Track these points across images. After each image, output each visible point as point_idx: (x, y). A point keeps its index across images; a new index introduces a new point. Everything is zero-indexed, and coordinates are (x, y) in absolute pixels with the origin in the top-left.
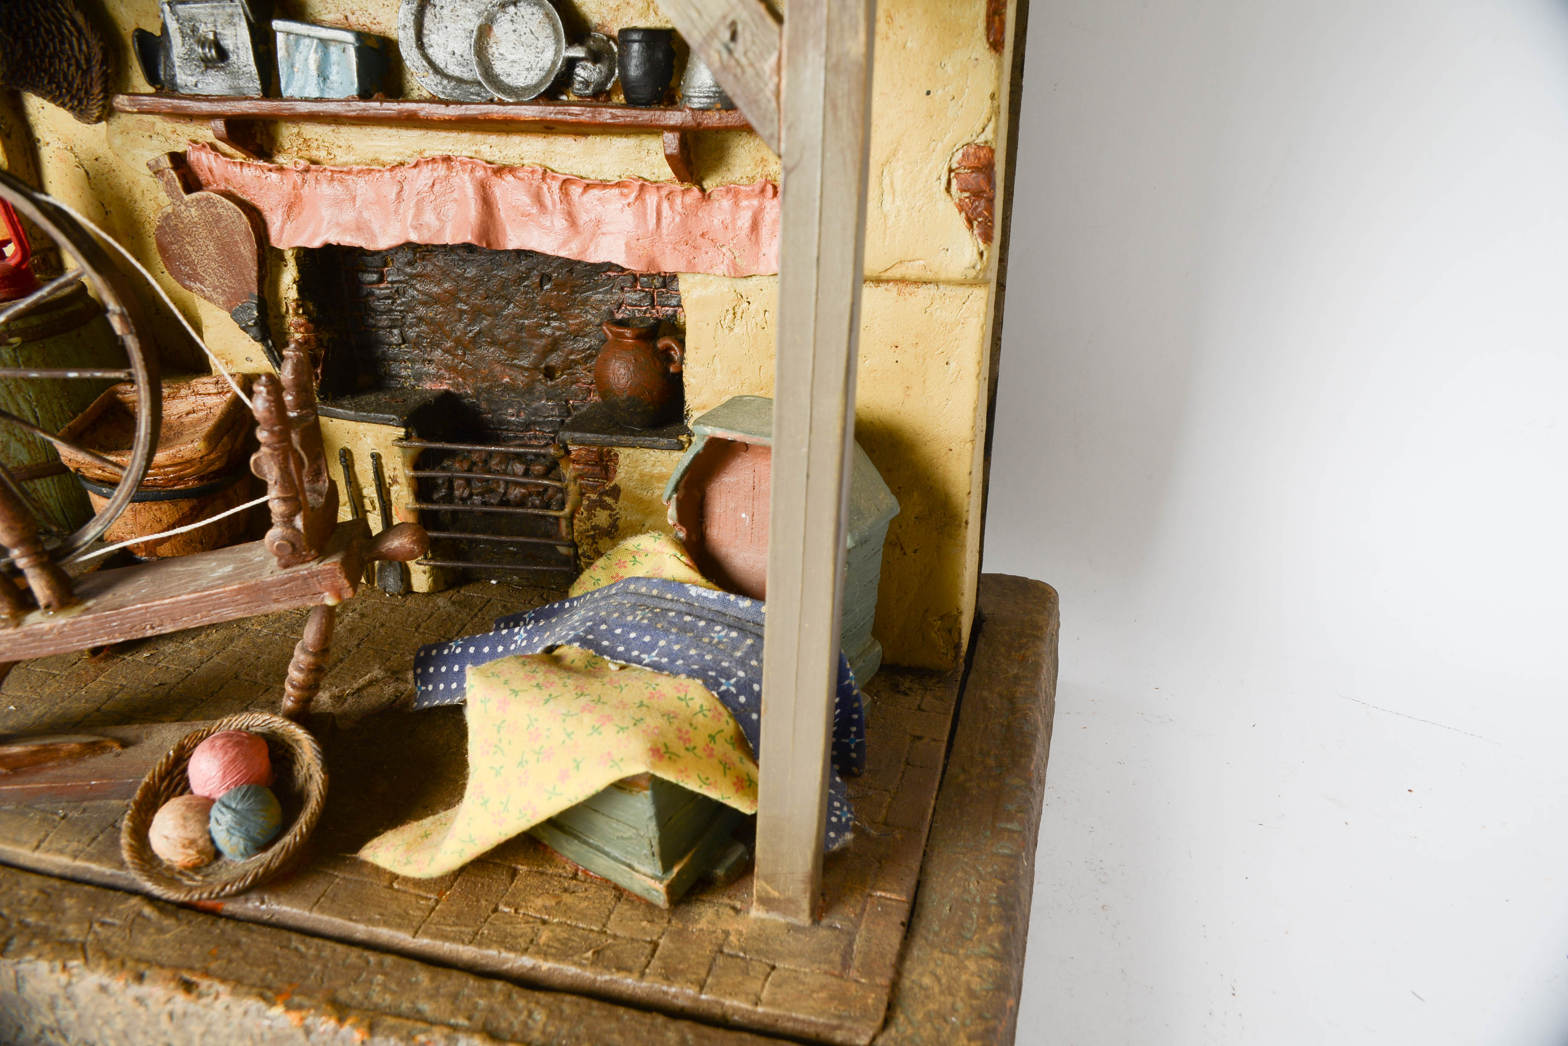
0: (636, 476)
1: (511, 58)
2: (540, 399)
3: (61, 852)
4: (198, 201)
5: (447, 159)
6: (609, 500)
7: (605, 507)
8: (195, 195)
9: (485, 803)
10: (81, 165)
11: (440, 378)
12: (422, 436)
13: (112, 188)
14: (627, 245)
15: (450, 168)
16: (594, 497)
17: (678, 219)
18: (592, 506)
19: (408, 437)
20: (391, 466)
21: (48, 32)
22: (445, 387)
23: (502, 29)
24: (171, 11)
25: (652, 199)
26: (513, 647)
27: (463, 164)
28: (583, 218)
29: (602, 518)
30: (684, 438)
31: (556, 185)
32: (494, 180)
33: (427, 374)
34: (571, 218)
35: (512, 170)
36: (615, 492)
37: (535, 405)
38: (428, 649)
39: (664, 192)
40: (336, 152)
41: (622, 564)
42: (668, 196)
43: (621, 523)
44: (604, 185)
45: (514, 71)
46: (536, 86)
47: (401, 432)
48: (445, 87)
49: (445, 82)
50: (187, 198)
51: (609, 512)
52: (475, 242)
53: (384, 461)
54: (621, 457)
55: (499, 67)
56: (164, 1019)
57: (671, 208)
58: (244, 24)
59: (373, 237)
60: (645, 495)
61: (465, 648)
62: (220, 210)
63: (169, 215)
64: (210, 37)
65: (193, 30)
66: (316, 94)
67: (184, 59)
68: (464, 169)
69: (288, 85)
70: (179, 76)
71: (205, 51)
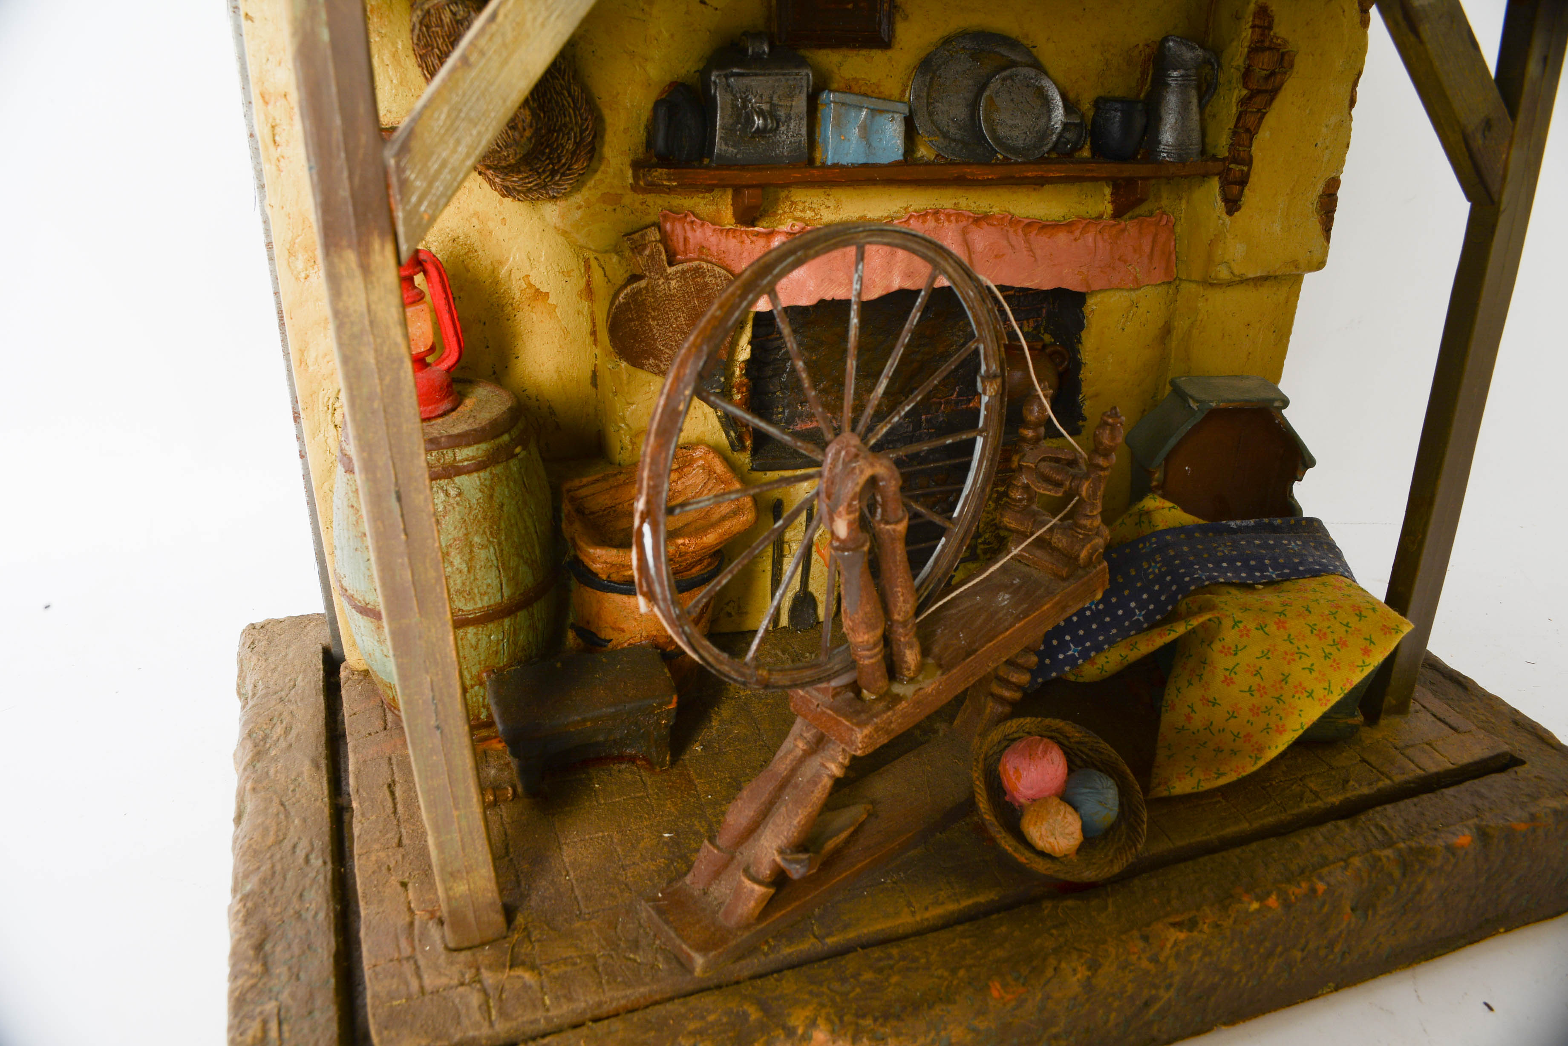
1: (1010, 122)
4: (684, 272)
5: (936, 212)
8: (679, 267)
11: (810, 416)
15: (937, 220)
24: (723, 81)
25: (1091, 233)
27: (948, 216)
32: (973, 228)
33: (800, 415)
44: (1056, 224)
46: (1036, 147)
48: (953, 149)
49: (953, 145)
50: (670, 270)
55: (1001, 131)
57: (1103, 239)
58: (801, 96)
62: (707, 279)
63: (640, 291)
64: (765, 107)
65: (745, 101)
66: (862, 160)
67: (729, 130)
68: (950, 221)
69: (835, 152)
70: (719, 146)
71: (759, 122)
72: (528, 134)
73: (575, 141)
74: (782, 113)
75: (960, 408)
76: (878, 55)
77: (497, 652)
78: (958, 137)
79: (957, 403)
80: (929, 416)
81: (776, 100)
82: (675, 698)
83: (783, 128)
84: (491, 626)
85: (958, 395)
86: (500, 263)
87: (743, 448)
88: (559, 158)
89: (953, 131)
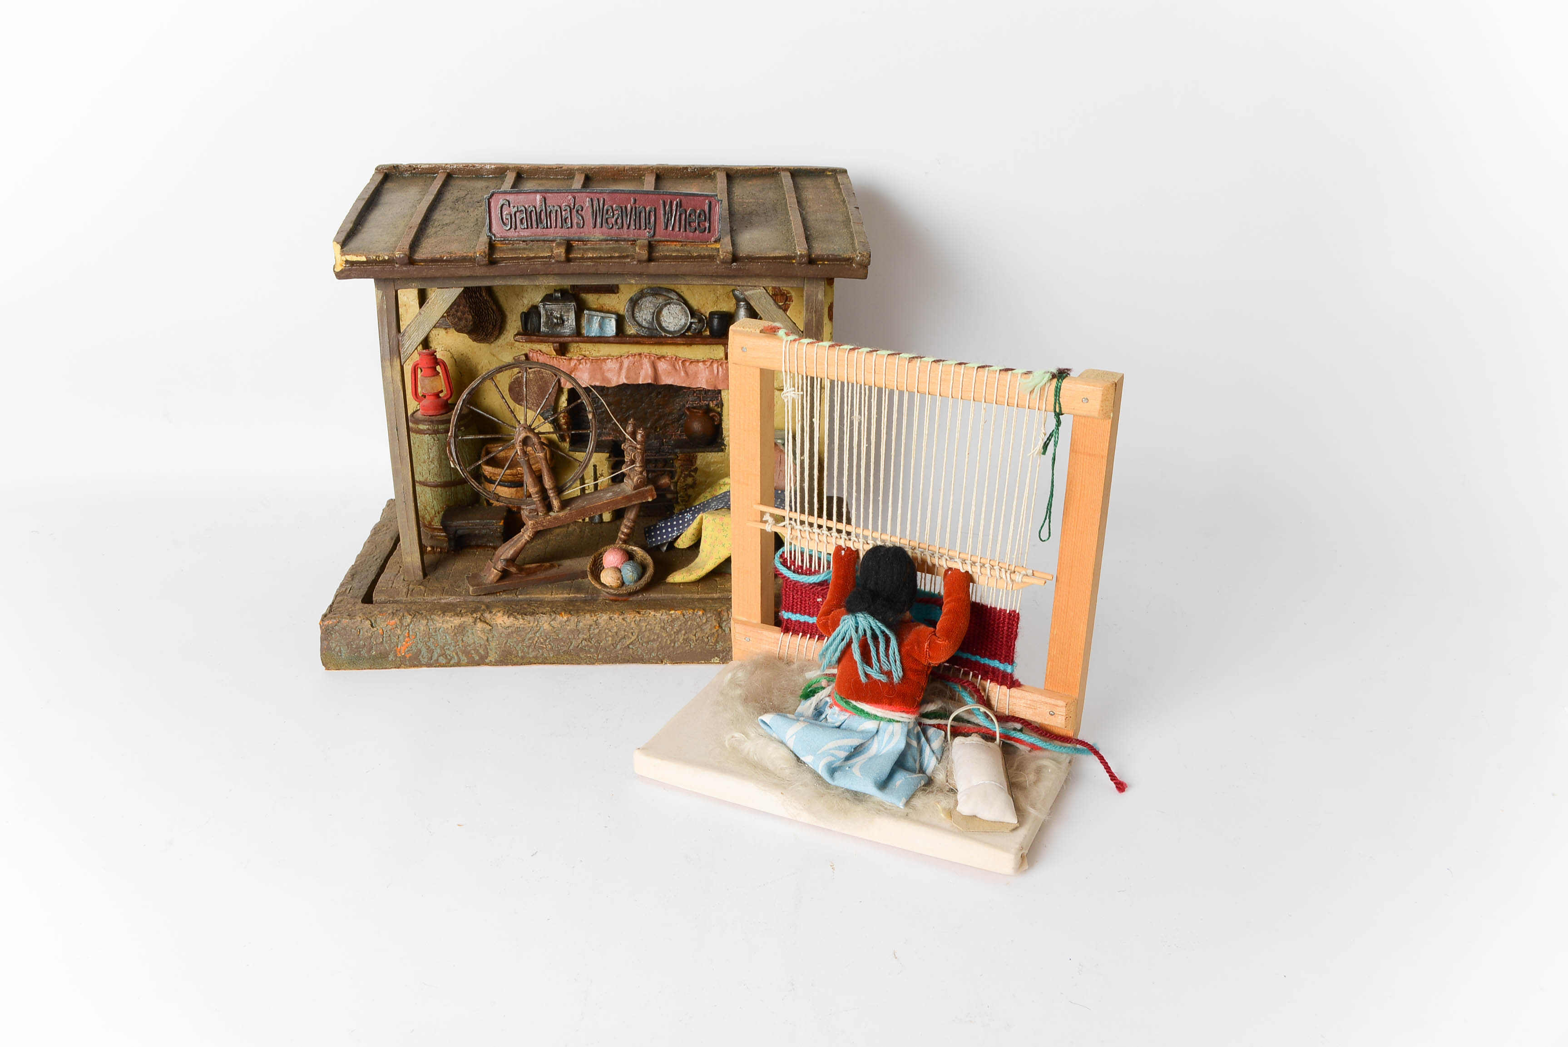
0: (704, 463)
1: (668, 321)
2: (651, 440)
3: (562, 593)
4: (534, 371)
5: (640, 354)
6: (693, 473)
7: (691, 476)
9: (723, 545)
10: (452, 357)
11: (609, 434)
12: (615, 456)
13: (467, 365)
14: (707, 381)
15: (642, 358)
16: (686, 473)
17: (724, 371)
18: (686, 476)
19: (610, 457)
20: (601, 469)
21: (485, 313)
22: (611, 438)
23: (665, 312)
24: (544, 307)
25: (715, 366)
26: (686, 520)
27: (646, 356)
28: (690, 372)
29: (690, 481)
30: (723, 447)
31: (680, 362)
32: (659, 361)
33: (604, 433)
34: (686, 372)
35: (664, 357)
36: (696, 470)
37: (650, 442)
38: (649, 528)
39: (719, 363)
40: (593, 352)
41: (715, 490)
42: (721, 365)
43: (697, 482)
44: (698, 361)
45: (670, 326)
46: (679, 331)
47: (608, 455)
48: (643, 331)
49: (641, 329)
51: (692, 478)
52: (653, 383)
53: (597, 468)
54: (698, 457)
55: (664, 324)
56: (633, 623)
57: (722, 368)
58: (573, 312)
59: (609, 381)
60: (707, 470)
61: (666, 524)
62: (544, 375)
63: (519, 377)
64: (559, 316)
65: (552, 314)
66: (598, 335)
67: (546, 323)
68: (646, 358)
69: (587, 332)
70: (543, 329)
71: (555, 321)
72: (471, 323)
73: (493, 324)
74: (565, 318)
75: (682, 438)
76: (613, 296)
77: (449, 499)
78: (647, 326)
79: (680, 436)
80: (667, 440)
81: (562, 313)
82: (502, 521)
83: (566, 323)
84: (446, 489)
85: (681, 432)
86: (478, 363)
87: (564, 440)
88: (487, 330)
89: (644, 323)
